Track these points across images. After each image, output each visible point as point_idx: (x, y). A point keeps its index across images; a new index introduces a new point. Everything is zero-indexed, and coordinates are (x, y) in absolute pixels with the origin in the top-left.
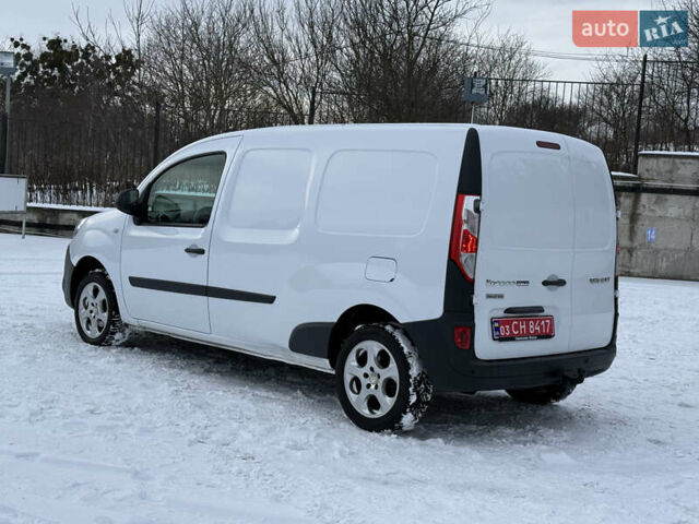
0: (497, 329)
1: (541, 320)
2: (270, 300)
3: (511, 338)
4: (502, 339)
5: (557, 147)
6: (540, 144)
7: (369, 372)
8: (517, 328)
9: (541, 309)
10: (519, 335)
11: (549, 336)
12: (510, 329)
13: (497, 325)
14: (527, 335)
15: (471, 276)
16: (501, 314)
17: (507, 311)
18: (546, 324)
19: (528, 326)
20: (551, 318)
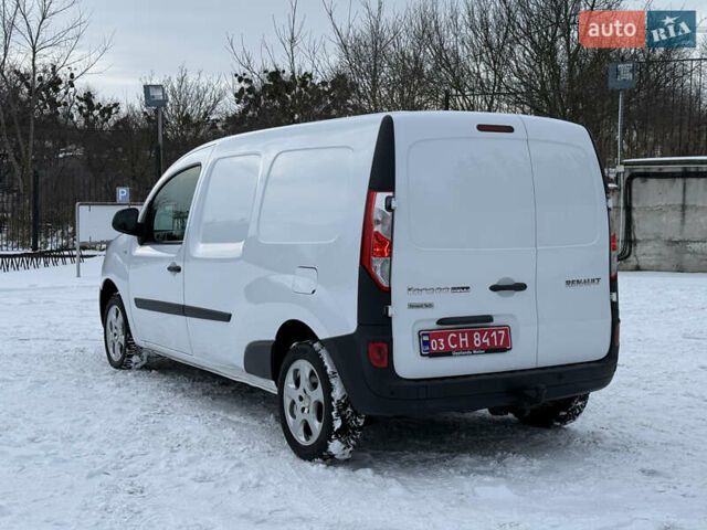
0: (426, 343)
1: (491, 332)
2: (226, 317)
3: (448, 353)
4: (433, 355)
5: (510, 129)
6: (482, 128)
7: (303, 395)
8: (455, 341)
9: (489, 319)
10: (458, 350)
11: (503, 349)
12: (446, 343)
13: (426, 338)
14: (470, 349)
15: (385, 284)
16: (433, 325)
17: (440, 322)
18: (499, 336)
19: (471, 340)
20: (507, 330)
